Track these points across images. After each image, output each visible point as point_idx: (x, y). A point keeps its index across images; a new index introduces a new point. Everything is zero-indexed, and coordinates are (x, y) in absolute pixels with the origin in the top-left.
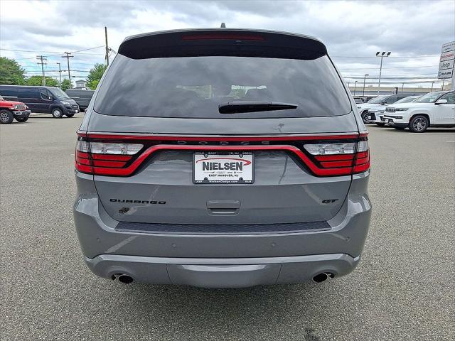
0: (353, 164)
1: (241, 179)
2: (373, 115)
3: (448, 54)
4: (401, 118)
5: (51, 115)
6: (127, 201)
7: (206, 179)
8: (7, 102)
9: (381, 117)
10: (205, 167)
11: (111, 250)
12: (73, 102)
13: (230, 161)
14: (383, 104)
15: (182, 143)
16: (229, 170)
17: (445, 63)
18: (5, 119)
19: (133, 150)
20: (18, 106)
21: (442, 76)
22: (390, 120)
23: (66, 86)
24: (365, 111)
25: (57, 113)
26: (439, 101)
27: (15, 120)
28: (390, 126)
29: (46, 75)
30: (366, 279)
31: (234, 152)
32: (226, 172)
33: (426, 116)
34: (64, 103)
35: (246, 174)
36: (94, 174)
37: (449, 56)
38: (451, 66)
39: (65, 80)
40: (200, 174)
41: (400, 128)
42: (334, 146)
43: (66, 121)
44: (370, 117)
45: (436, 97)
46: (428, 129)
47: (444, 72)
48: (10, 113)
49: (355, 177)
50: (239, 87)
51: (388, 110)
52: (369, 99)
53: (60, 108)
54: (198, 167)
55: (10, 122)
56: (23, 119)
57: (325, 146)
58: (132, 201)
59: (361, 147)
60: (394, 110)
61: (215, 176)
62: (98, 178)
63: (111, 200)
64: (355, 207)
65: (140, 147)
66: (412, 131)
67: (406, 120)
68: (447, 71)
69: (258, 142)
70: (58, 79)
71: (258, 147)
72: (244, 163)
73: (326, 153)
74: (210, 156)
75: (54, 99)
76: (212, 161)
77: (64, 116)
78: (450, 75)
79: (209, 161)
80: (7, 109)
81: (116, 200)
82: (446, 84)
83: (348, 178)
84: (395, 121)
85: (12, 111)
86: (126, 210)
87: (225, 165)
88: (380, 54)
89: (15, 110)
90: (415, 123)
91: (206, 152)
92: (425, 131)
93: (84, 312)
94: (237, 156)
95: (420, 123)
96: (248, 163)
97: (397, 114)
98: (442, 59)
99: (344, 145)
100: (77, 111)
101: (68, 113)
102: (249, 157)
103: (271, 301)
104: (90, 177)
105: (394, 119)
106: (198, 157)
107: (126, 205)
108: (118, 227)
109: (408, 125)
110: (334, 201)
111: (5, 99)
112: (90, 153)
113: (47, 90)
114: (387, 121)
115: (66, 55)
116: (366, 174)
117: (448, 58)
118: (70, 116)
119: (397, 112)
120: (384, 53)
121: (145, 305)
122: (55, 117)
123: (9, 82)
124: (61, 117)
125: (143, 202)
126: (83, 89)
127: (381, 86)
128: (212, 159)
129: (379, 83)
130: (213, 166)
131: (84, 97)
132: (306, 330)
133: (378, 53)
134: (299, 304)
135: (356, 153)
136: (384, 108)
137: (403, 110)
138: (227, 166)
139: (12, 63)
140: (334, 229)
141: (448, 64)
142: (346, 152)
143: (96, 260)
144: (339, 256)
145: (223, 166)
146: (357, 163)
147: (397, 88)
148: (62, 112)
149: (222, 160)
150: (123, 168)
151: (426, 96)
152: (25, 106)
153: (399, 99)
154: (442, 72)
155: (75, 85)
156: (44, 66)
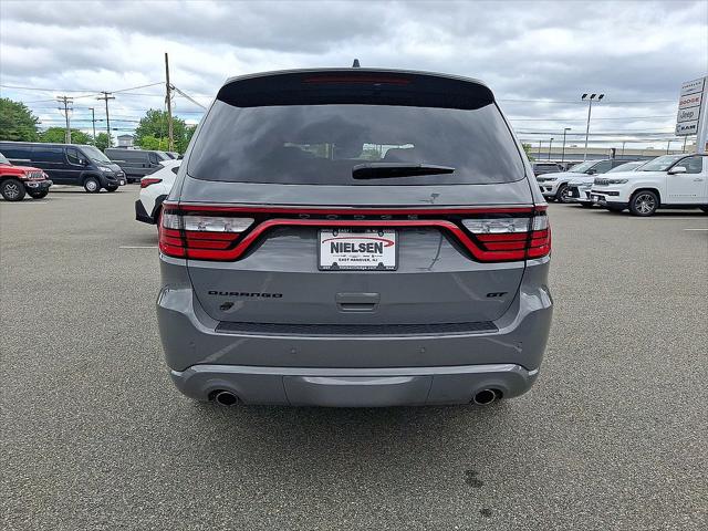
0: (528, 246)
1: (381, 264)
2: (575, 190)
3: (690, 97)
4: (617, 194)
5: (83, 189)
6: (231, 294)
7: (335, 264)
8: (15, 167)
9: (588, 194)
10: (335, 248)
11: (210, 359)
12: (116, 168)
13: (366, 242)
14: (591, 174)
15: (304, 217)
16: (366, 253)
17: (686, 111)
18: (13, 195)
19: (240, 226)
20: (32, 174)
21: (682, 131)
22: (600, 197)
23: (103, 143)
24: (564, 184)
25: (92, 185)
26: (674, 169)
27: (27, 196)
28: (602, 207)
29: (71, 127)
30: (552, 413)
31: (372, 229)
32: (360, 255)
33: (655, 192)
34: (103, 169)
35: (388, 257)
36: (187, 257)
37: (693, 101)
38: (695, 116)
39: (101, 134)
40: (328, 258)
41: (615, 209)
42: (502, 222)
43: (105, 198)
44: (570, 193)
45: (670, 163)
46: (657, 211)
47: (684, 125)
48: (21, 185)
49: (530, 263)
50: (372, 146)
51: (597, 182)
52: (570, 166)
53: (97, 178)
54: (325, 248)
55: (20, 199)
56: (39, 194)
57: (490, 222)
58: (237, 294)
59: (538, 224)
60: (606, 183)
61: (346, 261)
62: (192, 264)
63: (210, 293)
64: (530, 303)
65: (249, 222)
66: (633, 214)
67: (624, 198)
68: (690, 124)
69: (403, 216)
70: (91, 132)
71: (402, 222)
72: (385, 243)
73: (491, 231)
74: (340, 235)
75: (87, 162)
76: (343, 241)
77: (103, 190)
78: (694, 130)
79: (340, 241)
80: (16, 178)
81: (216, 293)
82: (690, 143)
83: (520, 265)
84: (609, 198)
85: (23, 181)
86: (229, 306)
87: (360, 246)
88: (588, 97)
89: (28, 180)
90: (639, 202)
91: (335, 229)
92: (653, 214)
93: (163, 452)
94: (376, 235)
95: (646, 203)
96: (391, 243)
97: (611, 188)
98: (684, 106)
99: (515, 220)
100: (122, 183)
101: (108, 185)
102: (391, 236)
103: (419, 438)
104: (182, 262)
105: (607, 197)
106: (324, 236)
107: (229, 299)
108: (218, 328)
109: (628, 205)
110: (501, 294)
111: (13, 163)
112: (183, 231)
113: (77, 150)
114: (596, 199)
115: (104, 96)
116: (545, 259)
117: (691, 104)
118: (112, 189)
119: (611, 186)
120: (593, 96)
121: (248, 443)
122: (88, 192)
123: (15, 137)
124: (97, 191)
125: (252, 295)
126: (129, 149)
127: (589, 146)
128: (343, 238)
129: (587, 142)
130: (345, 248)
131: (132, 160)
132: (467, 472)
133: (585, 96)
134: (459, 442)
135: (531, 232)
136: (591, 179)
137: (619, 182)
138: (363, 248)
139: (18, 108)
140: (502, 331)
141: (690, 114)
142: (517, 230)
143: (188, 374)
144: (508, 368)
145: (357, 248)
146: (532, 245)
147: (614, 150)
148: (100, 184)
149: (356, 240)
150: (228, 249)
151: (655, 162)
152: (44, 174)
153: (614, 165)
154: (683, 125)
155: (116, 143)
156: (70, 113)
